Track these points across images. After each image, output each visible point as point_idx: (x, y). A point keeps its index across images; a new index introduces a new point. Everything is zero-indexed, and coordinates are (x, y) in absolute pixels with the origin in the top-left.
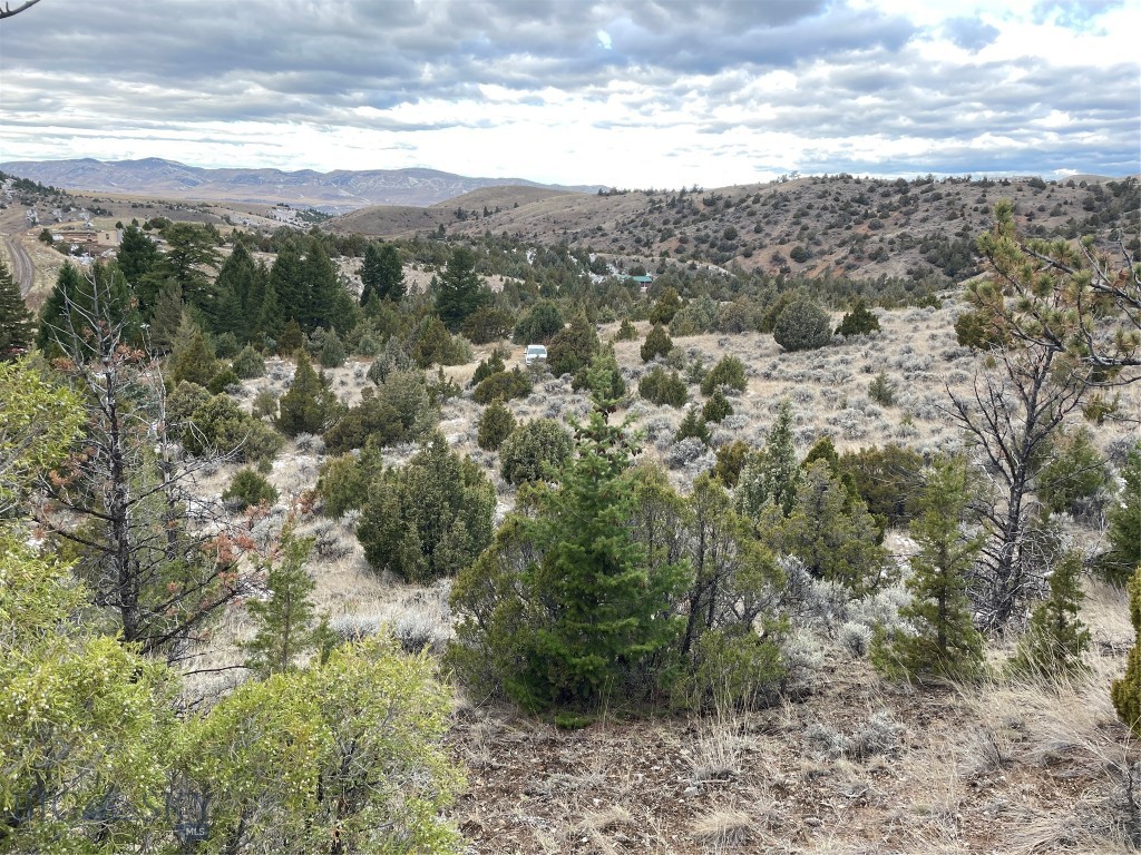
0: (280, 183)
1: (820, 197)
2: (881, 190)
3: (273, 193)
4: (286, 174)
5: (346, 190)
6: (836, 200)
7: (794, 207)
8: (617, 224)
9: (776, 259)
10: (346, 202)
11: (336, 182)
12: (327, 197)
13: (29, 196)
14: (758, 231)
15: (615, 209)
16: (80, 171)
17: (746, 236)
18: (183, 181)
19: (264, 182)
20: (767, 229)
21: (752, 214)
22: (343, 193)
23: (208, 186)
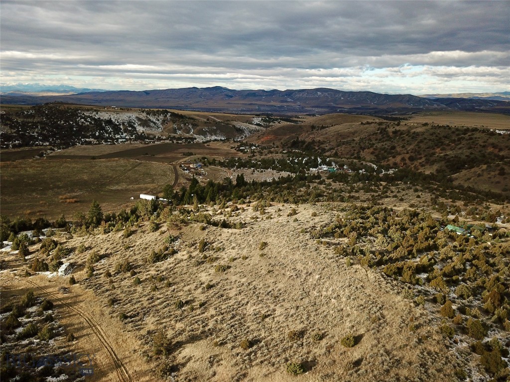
0: (264, 96)
1: (431, 135)
2: (457, 133)
3: (260, 100)
4: (267, 92)
5: (290, 98)
6: (437, 136)
7: (420, 138)
8: (360, 138)
9: (403, 159)
10: (289, 104)
11: (286, 95)
12: (282, 101)
13: (175, 119)
14: (403, 147)
15: (365, 131)
16: (191, 92)
17: (398, 149)
18: (227, 96)
19: (258, 96)
20: (406, 147)
21: (404, 140)
22: (289, 100)
23: (237, 98)
